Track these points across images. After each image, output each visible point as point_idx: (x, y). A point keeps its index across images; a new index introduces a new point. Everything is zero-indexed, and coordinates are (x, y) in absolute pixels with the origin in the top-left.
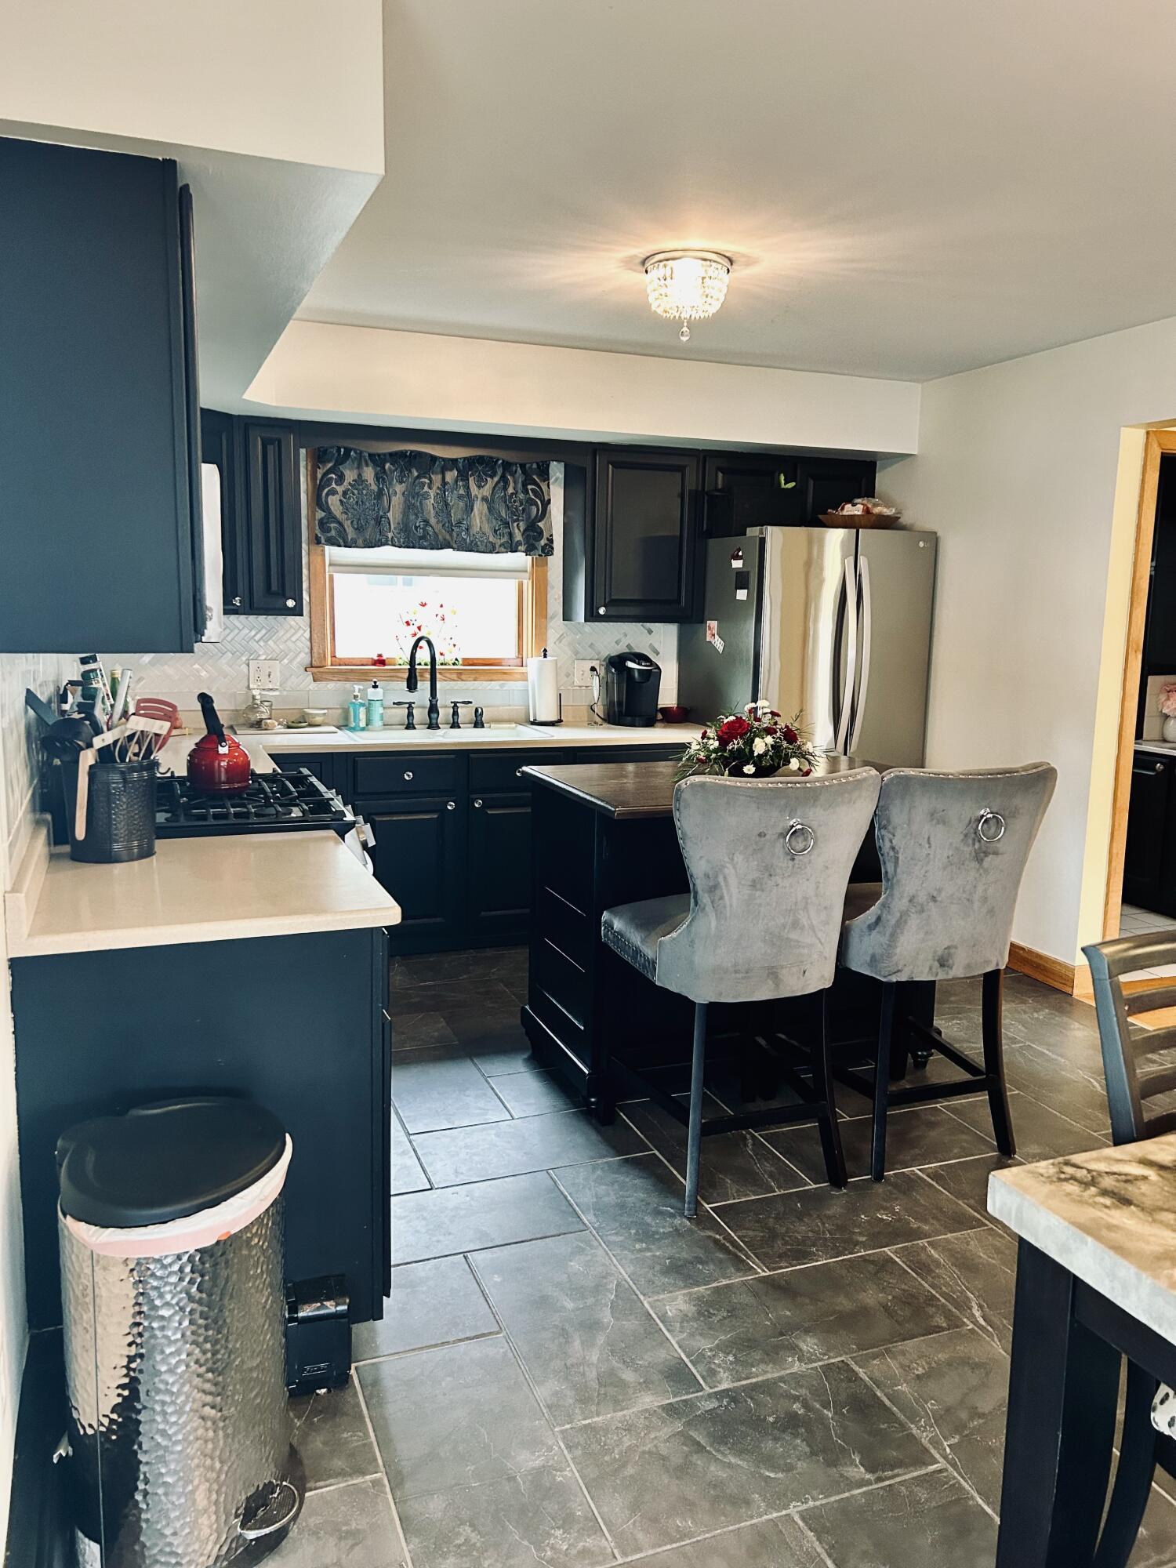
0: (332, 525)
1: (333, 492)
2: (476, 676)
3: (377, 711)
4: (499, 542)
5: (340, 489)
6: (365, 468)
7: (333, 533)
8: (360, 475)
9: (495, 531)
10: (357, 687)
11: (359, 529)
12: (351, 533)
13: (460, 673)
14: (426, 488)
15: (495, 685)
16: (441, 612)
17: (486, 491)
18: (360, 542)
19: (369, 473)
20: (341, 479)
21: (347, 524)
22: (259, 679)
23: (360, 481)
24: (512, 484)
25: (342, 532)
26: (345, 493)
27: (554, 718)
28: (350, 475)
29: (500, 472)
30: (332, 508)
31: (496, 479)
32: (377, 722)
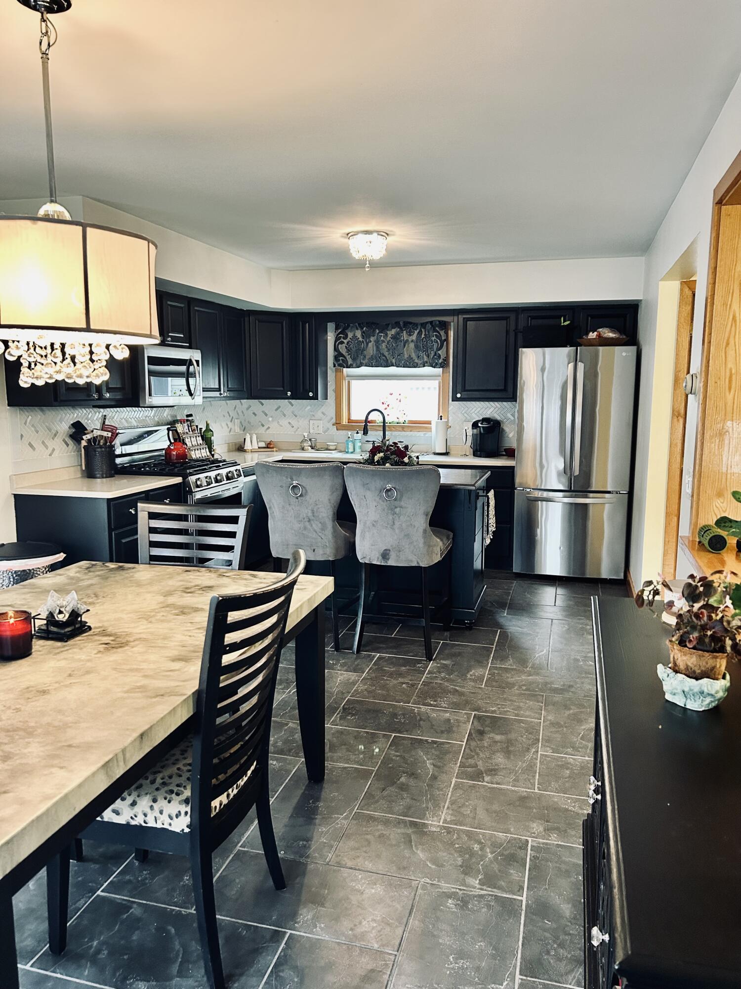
0: (340, 358)
1: (342, 343)
2: (411, 429)
3: (358, 444)
4: (420, 362)
5: (345, 341)
6: (356, 331)
7: (341, 362)
8: (354, 334)
9: (418, 357)
10: (350, 433)
11: (354, 359)
12: (350, 362)
13: (403, 427)
14: (382, 338)
15: (421, 434)
16: (399, 398)
17: (414, 337)
18: (354, 365)
19: (358, 334)
20: (346, 337)
21: (348, 357)
22: (313, 429)
23: (354, 336)
24: (423, 333)
25: (345, 361)
26: (348, 343)
27: (444, 451)
28: (350, 335)
29: (419, 328)
30: (341, 350)
31: (418, 331)
32: (358, 450)
